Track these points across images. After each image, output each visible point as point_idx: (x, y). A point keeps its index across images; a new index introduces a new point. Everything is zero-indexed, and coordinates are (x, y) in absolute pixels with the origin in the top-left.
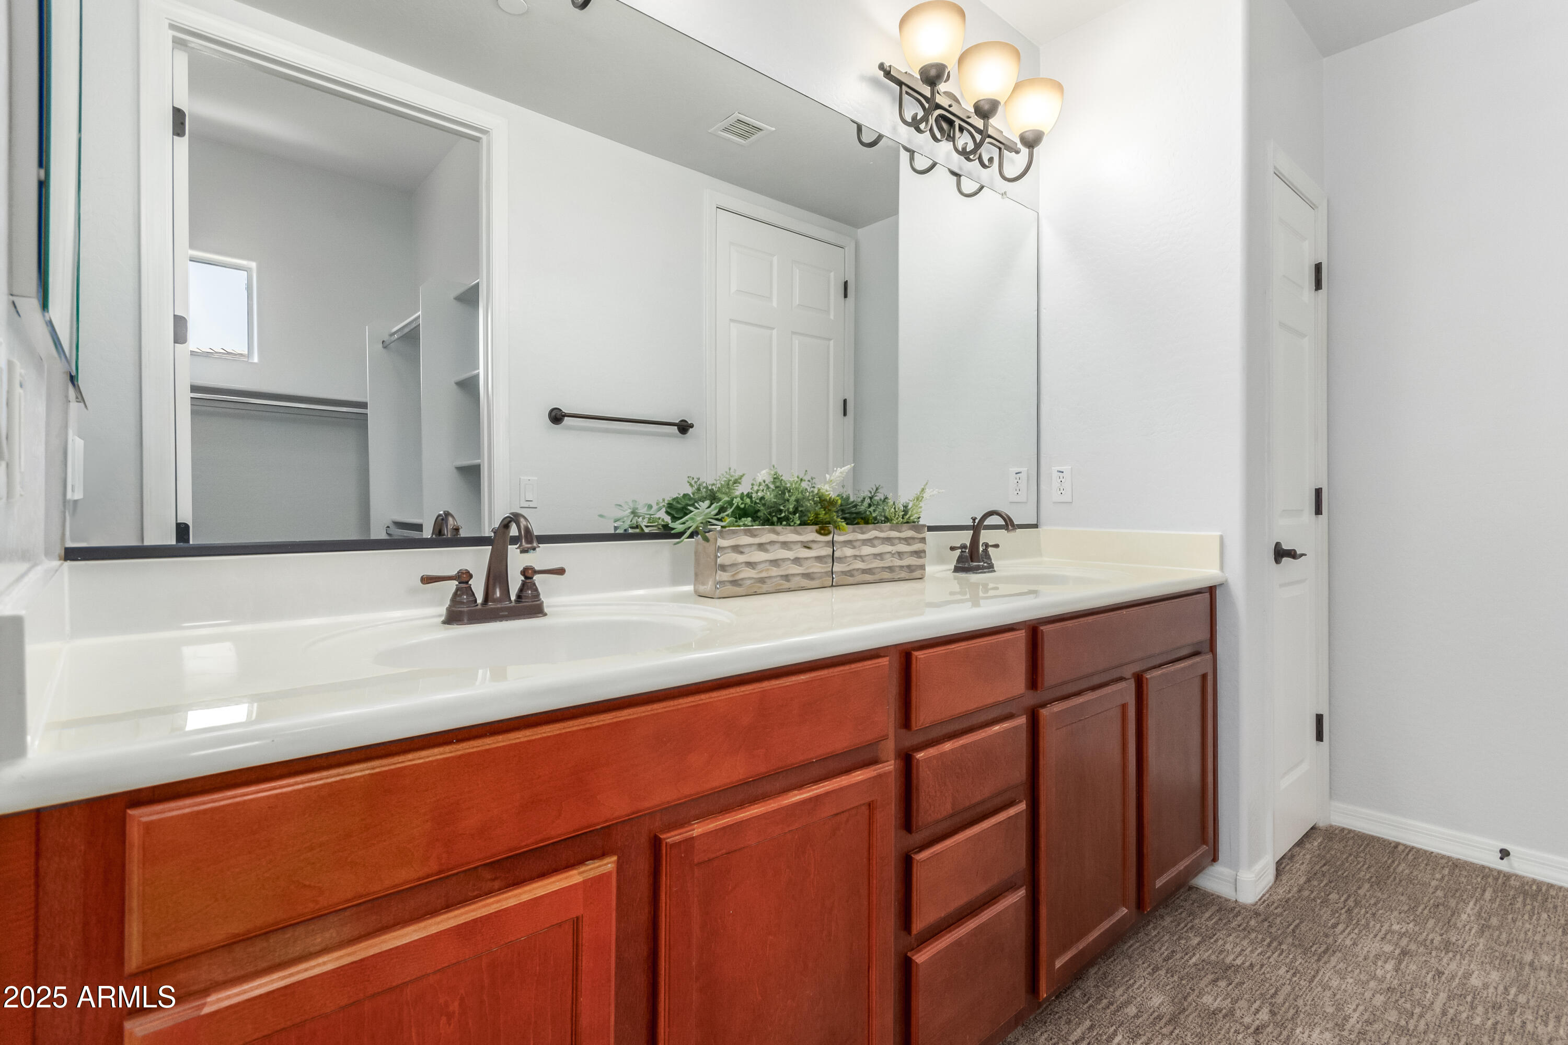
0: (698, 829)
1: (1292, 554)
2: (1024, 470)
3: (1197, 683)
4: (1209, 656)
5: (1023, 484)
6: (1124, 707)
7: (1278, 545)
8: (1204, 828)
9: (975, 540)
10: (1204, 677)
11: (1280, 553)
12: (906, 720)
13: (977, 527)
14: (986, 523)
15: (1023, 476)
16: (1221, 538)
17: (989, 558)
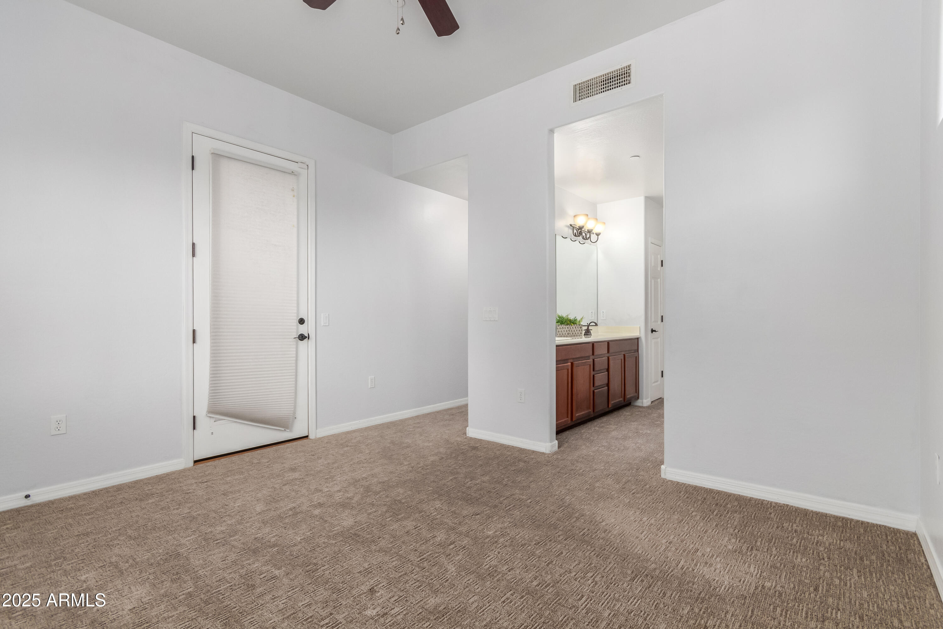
0: (576, 362)
1: (655, 331)
2: (593, 311)
3: (635, 358)
4: (637, 353)
5: (593, 315)
6: (622, 359)
7: (652, 329)
8: (636, 390)
9: (588, 328)
10: (636, 357)
11: (653, 331)
12: (593, 354)
13: (588, 326)
14: (590, 325)
15: (593, 313)
16: (640, 327)
17: (590, 332)
